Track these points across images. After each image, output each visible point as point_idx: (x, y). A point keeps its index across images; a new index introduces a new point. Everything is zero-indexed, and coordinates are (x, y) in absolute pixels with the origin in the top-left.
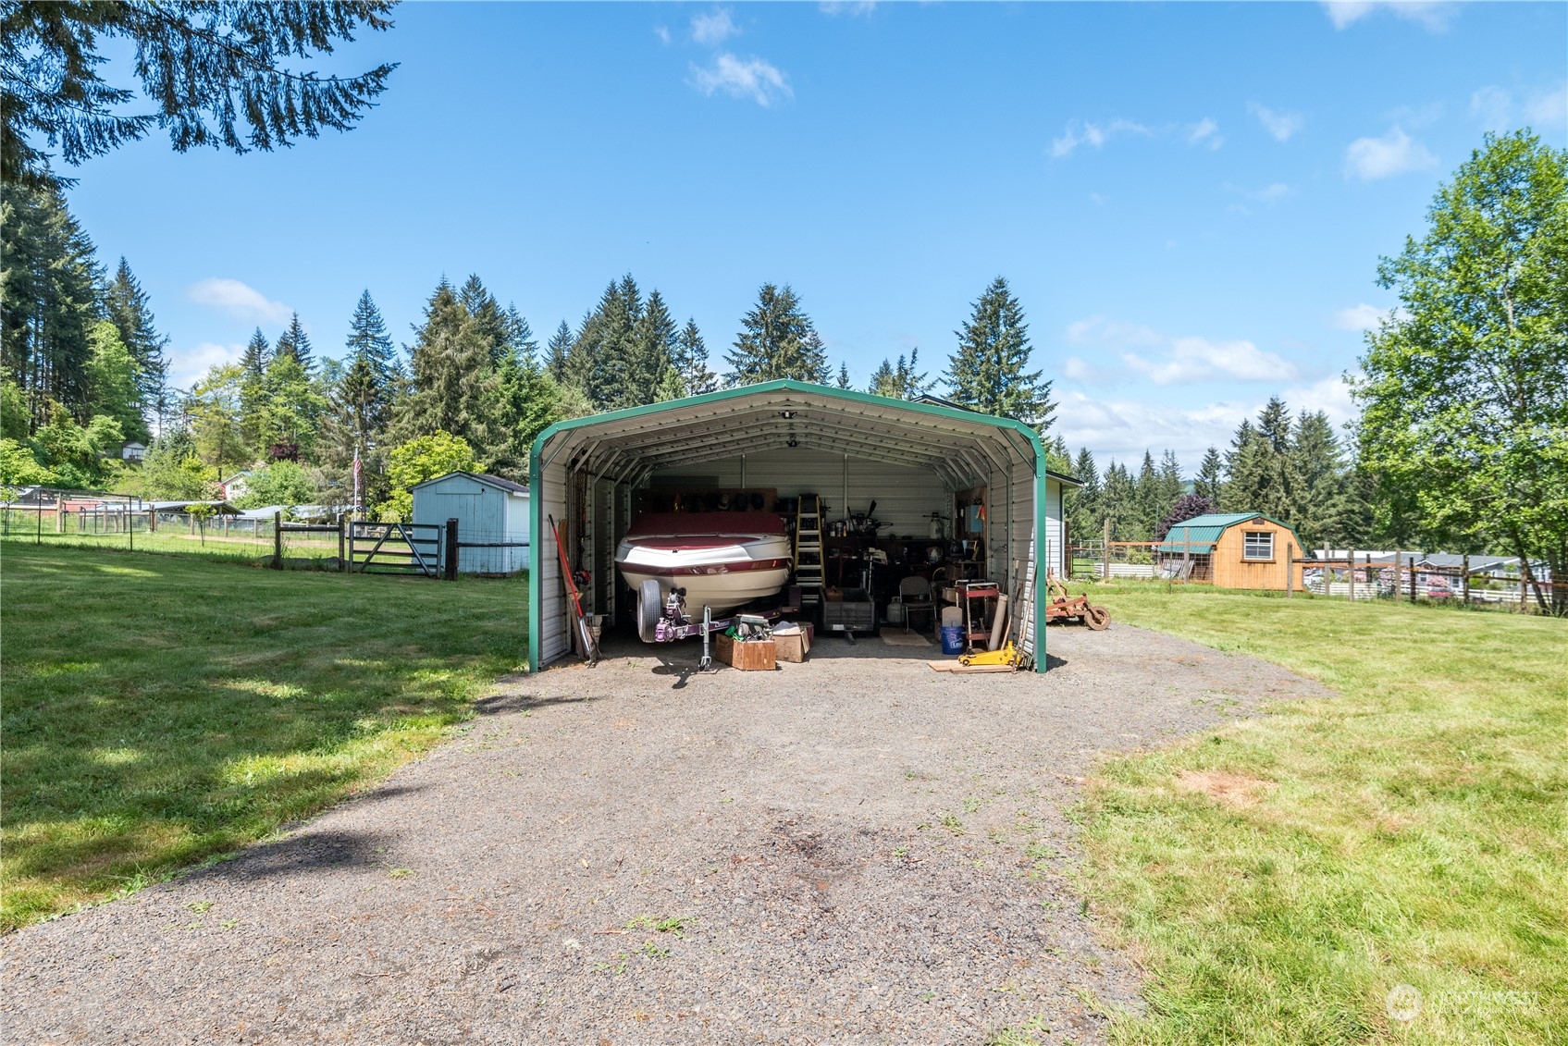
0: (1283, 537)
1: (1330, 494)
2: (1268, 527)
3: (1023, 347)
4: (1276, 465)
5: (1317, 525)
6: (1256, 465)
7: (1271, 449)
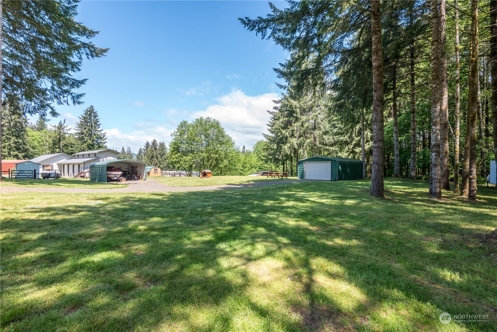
0: (159, 170)
1: (165, 159)
2: (157, 168)
3: (98, 123)
4: (155, 153)
5: (163, 166)
6: (151, 153)
7: (154, 150)
